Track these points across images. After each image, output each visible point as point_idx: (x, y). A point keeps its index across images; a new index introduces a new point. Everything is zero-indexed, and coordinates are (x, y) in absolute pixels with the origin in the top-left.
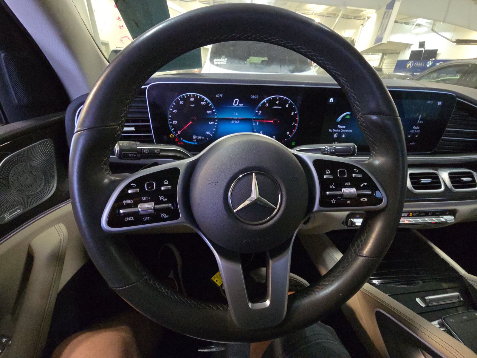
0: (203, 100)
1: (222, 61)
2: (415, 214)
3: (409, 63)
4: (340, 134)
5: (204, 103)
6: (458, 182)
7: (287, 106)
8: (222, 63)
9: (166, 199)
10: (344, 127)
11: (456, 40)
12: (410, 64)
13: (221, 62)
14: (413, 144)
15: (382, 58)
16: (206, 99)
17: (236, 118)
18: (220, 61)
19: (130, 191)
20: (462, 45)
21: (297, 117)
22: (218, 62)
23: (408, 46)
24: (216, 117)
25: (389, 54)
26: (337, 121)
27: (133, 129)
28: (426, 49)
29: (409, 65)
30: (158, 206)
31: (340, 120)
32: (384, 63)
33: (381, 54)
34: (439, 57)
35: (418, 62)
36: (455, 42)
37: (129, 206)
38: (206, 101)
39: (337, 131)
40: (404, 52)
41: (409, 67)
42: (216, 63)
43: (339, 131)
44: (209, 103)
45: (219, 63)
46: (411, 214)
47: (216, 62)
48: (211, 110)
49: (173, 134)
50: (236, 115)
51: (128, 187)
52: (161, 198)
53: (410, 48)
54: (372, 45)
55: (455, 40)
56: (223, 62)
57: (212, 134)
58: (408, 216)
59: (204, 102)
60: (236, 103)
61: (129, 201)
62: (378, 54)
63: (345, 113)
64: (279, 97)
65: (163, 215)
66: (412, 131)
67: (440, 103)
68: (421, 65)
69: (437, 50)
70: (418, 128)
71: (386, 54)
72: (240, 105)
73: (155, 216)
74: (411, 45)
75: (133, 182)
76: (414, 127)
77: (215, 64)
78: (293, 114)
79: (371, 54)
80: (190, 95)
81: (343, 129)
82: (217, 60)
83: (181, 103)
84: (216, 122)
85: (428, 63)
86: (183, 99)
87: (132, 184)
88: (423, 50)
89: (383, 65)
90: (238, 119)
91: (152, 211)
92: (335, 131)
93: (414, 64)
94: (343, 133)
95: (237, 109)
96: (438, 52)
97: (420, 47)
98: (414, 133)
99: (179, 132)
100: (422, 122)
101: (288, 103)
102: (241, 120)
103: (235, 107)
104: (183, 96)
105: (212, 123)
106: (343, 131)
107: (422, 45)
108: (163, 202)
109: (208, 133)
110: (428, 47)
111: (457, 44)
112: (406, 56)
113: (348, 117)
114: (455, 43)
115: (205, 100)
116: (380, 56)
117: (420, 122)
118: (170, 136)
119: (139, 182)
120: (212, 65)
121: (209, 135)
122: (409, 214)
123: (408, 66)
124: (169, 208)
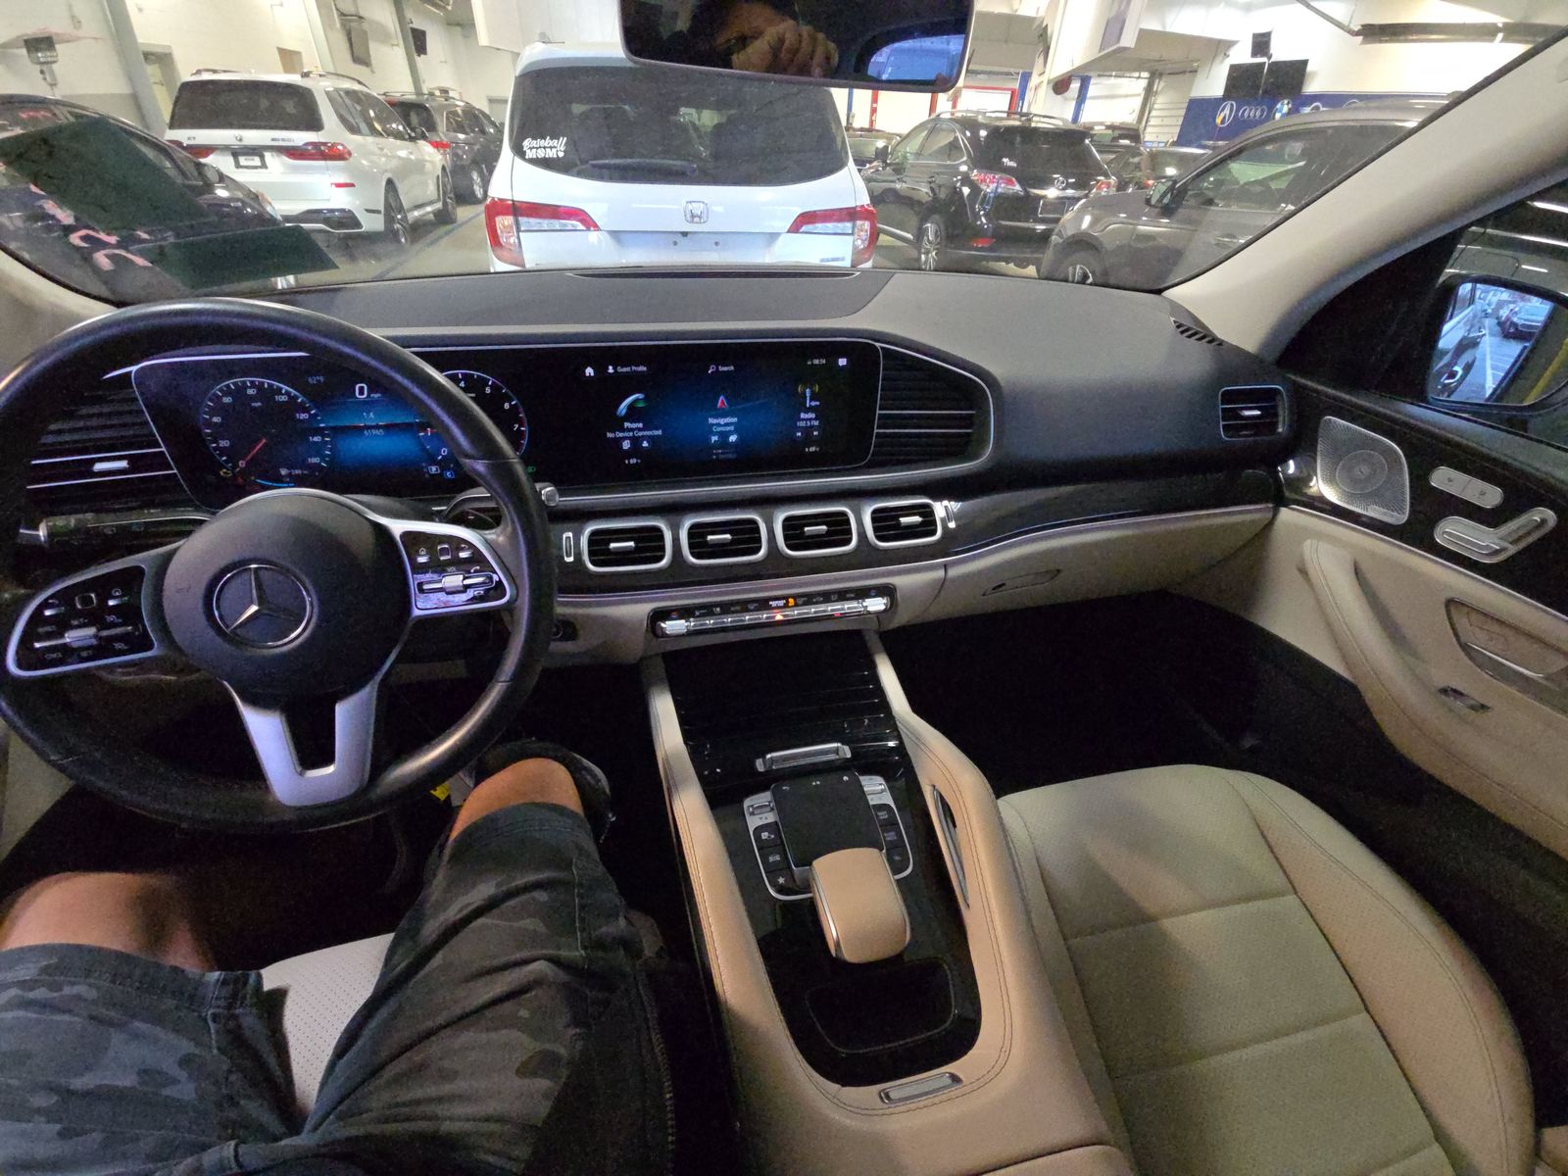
0: (279, 391)
1: (551, 148)
2: (800, 601)
3: (1223, 110)
4: (635, 441)
5: (284, 398)
6: (889, 528)
7: (488, 390)
8: (551, 154)
9: (120, 621)
10: (641, 425)
11: (1362, 26)
12: (1227, 111)
13: (548, 150)
14: (813, 449)
15: (1149, 91)
16: (285, 388)
17: (374, 424)
18: (544, 148)
19: (48, 613)
20: (1381, 42)
21: (519, 413)
22: (537, 148)
23: (1221, 47)
24: (322, 425)
25: (1170, 74)
26: (618, 413)
27: (124, 464)
28: (1273, 60)
29: (1222, 115)
30: (105, 633)
31: (624, 412)
32: (1156, 106)
33: (1146, 75)
34: (1312, 87)
35: (1249, 104)
36: (1357, 34)
37: (49, 636)
38: (287, 393)
39: (626, 434)
40: (1210, 70)
41: (1223, 122)
42: (530, 154)
43: (631, 434)
44: (297, 398)
45: (541, 154)
46: (791, 601)
47: (531, 148)
48: (306, 410)
49: (228, 470)
50: (371, 418)
51: (45, 605)
52: (111, 618)
53: (1226, 56)
54: (1095, 54)
55: (1359, 27)
56: (554, 150)
57: (326, 462)
58: (786, 606)
59: (283, 394)
60: (361, 393)
61: (48, 629)
62: (1136, 74)
63: (628, 397)
64: (462, 374)
65: (118, 646)
66: (801, 424)
67: (842, 362)
68: (1258, 114)
69: (1305, 63)
70: (812, 415)
71: (1161, 75)
72: (372, 395)
73: (102, 649)
74: (1230, 44)
75: (52, 597)
76: (803, 415)
77: (527, 157)
78: (507, 406)
79: (1115, 76)
80: (244, 383)
81: (639, 429)
82: (534, 143)
83: (227, 400)
84: (328, 436)
85: (1279, 106)
86: (228, 392)
87: (50, 601)
88: (1265, 63)
89: (1154, 113)
90: (377, 427)
91: (94, 642)
92: (621, 435)
93: (1238, 110)
94: (644, 438)
95: (368, 404)
96: (1310, 68)
97: (1254, 54)
98: (806, 427)
99: (242, 464)
100: (818, 403)
101: (488, 385)
102: (388, 428)
103: (364, 402)
104: (228, 386)
105: (316, 439)
106: (640, 434)
107: (1261, 44)
108: (113, 625)
109: (315, 460)
110: (1282, 51)
111: (1365, 42)
112: (1213, 83)
113: (641, 405)
114: (1361, 37)
115: (283, 392)
116: (1144, 83)
117: (813, 404)
118: (222, 473)
119: (64, 597)
120: (517, 160)
121: (319, 464)
122: (788, 602)
123: (1218, 120)
124: (128, 634)
